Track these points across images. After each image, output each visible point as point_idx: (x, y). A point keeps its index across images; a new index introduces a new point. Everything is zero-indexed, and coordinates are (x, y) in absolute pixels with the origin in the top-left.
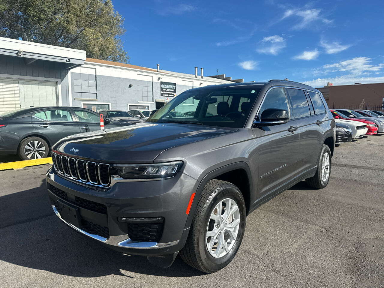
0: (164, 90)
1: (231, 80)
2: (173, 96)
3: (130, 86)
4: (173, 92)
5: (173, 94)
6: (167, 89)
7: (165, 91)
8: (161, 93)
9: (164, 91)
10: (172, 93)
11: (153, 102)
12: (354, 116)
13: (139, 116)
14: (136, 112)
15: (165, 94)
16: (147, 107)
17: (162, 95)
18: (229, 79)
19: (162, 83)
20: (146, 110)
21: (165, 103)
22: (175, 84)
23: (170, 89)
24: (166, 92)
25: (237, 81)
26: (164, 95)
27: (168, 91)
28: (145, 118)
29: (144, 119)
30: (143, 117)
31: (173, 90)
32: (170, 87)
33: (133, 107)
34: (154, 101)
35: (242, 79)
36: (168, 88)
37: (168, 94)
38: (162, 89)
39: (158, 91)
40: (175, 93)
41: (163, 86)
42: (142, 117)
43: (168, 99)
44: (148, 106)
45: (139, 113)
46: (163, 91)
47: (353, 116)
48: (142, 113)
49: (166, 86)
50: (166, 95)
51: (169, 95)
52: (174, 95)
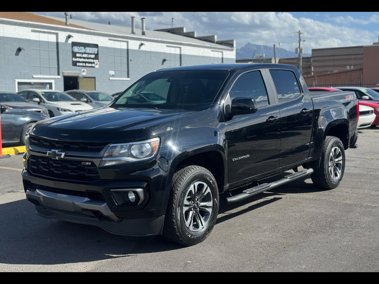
0: (78, 55)
1: (196, 36)
2: (93, 65)
3: (19, 50)
4: (93, 59)
5: (94, 63)
6: (82, 53)
7: (80, 58)
8: (73, 61)
9: (78, 57)
10: (92, 61)
11: (59, 77)
12: (369, 97)
13: (37, 99)
14: (32, 94)
15: (79, 62)
16: (48, 86)
17: (75, 64)
18: (191, 35)
19: (74, 44)
20: (47, 90)
21: (80, 77)
22: (96, 46)
23: (88, 54)
24: (82, 60)
25: (206, 39)
26: (78, 64)
27: (84, 58)
28: (47, 103)
29: (45, 104)
30: (44, 102)
31: (93, 56)
32: (88, 50)
33: (24, 86)
34: (61, 74)
35: (214, 36)
36: (85, 53)
37: (86, 62)
38: (74, 54)
39: (66, 58)
40: (97, 61)
41: (76, 49)
42: (42, 101)
43: (85, 70)
44: (50, 84)
45: (37, 96)
46: (76, 57)
47: (367, 97)
48: (43, 95)
49: (82, 49)
50: (81, 64)
51: (87, 65)
52: (96, 63)
